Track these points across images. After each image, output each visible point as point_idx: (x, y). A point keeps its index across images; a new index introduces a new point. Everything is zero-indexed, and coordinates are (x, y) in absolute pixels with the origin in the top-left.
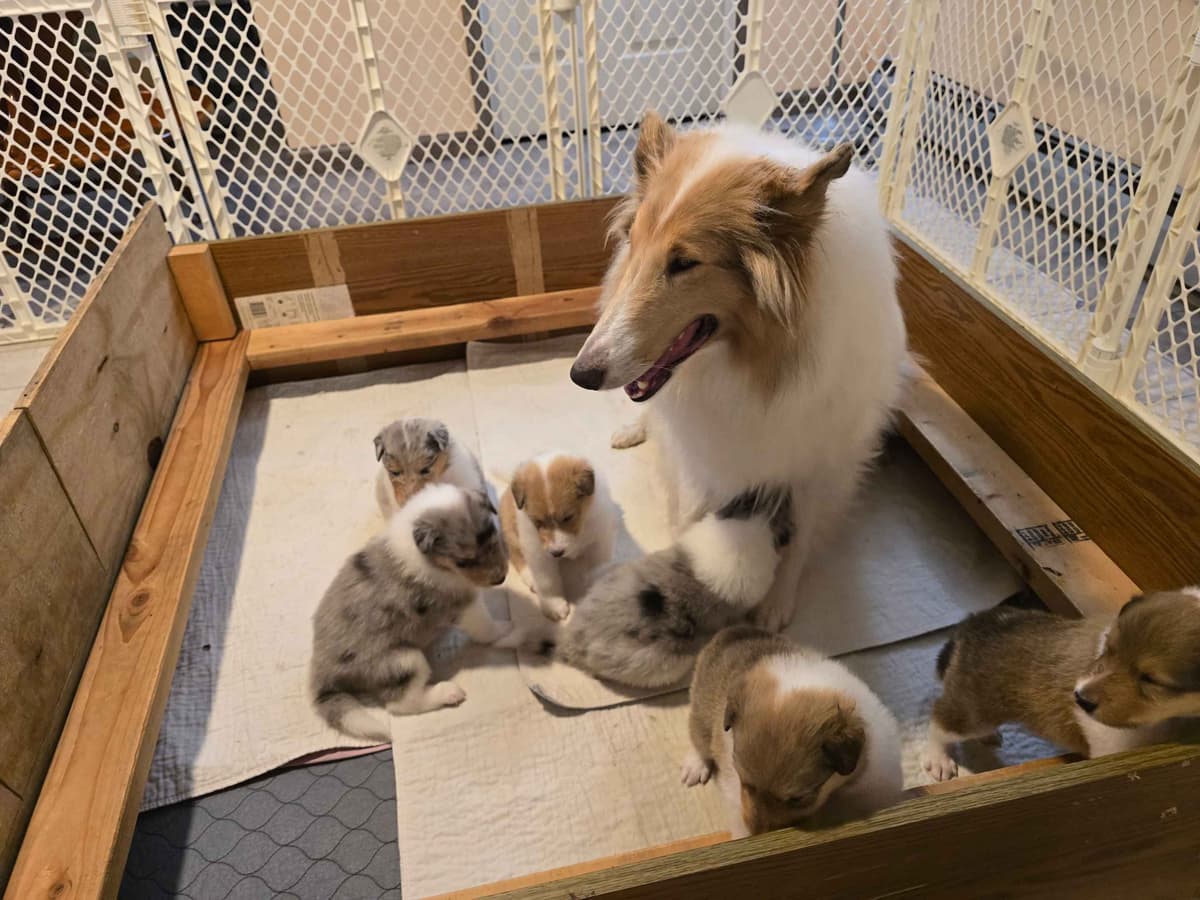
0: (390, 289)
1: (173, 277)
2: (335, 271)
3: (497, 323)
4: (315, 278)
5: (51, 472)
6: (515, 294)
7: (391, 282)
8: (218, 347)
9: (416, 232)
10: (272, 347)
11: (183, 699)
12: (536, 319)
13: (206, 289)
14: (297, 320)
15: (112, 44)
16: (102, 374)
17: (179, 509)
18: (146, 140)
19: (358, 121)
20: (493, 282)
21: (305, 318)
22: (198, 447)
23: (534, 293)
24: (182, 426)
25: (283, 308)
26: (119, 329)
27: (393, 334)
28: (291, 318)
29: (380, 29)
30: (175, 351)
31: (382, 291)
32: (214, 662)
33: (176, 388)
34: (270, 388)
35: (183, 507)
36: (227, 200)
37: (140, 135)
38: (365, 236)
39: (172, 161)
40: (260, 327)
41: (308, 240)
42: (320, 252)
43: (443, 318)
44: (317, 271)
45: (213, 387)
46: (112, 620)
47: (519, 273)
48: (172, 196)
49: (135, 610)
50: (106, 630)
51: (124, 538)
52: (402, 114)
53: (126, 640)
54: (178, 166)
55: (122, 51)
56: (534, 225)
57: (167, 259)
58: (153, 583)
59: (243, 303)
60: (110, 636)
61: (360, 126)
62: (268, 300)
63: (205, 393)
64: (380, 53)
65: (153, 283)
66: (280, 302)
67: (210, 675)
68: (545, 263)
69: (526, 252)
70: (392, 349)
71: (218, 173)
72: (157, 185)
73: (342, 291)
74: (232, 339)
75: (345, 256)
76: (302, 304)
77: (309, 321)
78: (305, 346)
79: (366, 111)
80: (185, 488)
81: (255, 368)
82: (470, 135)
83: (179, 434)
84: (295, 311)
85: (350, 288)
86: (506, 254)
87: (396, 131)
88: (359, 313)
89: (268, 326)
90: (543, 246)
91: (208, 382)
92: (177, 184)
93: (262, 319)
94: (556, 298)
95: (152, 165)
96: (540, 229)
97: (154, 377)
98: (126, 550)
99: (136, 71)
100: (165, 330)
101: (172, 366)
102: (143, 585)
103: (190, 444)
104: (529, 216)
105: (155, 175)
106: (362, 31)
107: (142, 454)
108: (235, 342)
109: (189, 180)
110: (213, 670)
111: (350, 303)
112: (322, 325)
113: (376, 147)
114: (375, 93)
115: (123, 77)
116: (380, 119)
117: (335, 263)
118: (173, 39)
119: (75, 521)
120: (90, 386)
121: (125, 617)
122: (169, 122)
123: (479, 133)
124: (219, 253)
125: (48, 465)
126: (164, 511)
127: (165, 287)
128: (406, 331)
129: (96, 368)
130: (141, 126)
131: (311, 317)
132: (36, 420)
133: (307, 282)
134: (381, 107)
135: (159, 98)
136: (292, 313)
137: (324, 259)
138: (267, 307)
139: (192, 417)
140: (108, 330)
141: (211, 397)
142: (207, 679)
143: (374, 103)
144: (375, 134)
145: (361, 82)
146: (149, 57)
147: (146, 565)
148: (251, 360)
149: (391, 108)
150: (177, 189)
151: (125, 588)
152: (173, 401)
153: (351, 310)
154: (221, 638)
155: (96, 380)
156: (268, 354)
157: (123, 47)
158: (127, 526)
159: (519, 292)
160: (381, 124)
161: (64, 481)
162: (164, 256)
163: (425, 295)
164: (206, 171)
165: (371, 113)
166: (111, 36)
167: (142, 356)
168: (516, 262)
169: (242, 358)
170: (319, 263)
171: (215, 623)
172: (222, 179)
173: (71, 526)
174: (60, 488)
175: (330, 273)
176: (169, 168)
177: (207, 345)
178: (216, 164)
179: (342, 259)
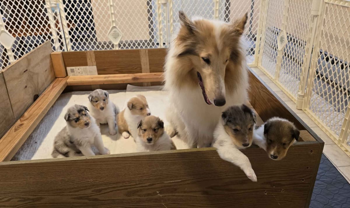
0: (107, 68)
1: (51, 59)
2: (93, 62)
3: (135, 79)
4: (88, 63)
5: (6, 89)
6: (141, 72)
7: (108, 66)
8: (60, 79)
9: (115, 53)
10: (74, 80)
11: (27, 153)
12: (146, 78)
13: (59, 63)
14: (82, 74)
15: (48, 5)
16: (25, 73)
17: (38, 109)
18: (53, 29)
19: (108, 28)
20: (136, 69)
21: (84, 74)
22: (47, 98)
23: (147, 73)
24: (45, 93)
25: (79, 71)
26: (32, 65)
27: (106, 79)
28: (81, 74)
29: (116, 6)
30: (48, 77)
31: (105, 69)
32: (37, 147)
33: (46, 85)
34: (73, 92)
35: (39, 109)
36: (72, 46)
37: (52, 28)
38: (102, 53)
39: (59, 35)
40: (73, 75)
41: (87, 53)
42: (90, 57)
43: (120, 77)
44: (89, 61)
45: (55, 87)
46: (13, 128)
47: (143, 67)
48: (58, 44)
49: (19, 127)
50: (11, 130)
51: (22, 113)
52: (120, 27)
53: (15, 132)
54: (61, 37)
55: (51, 7)
56: (147, 54)
57: (50, 55)
58: (25, 122)
59: (69, 69)
60: (11, 131)
61: (108, 30)
62: (75, 68)
63: (53, 87)
64: (115, 12)
65: (45, 58)
66: (78, 69)
67: (36, 149)
68: (150, 64)
69: (145, 61)
70: (105, 83)
71: (71, 39)
72: (54, 41)
73: (95, 68)
74: (64, 77)
75: (96, 58)
76: (84, 71)
77: (85, 75)
78: (82, 80)
79: (111, 26)
80: (41, 105)
81: (69, 85)
82: (148, 41)
83: (43, 95)
84: (82, 72)
85: (97, 67)
86: (140, 61)
87: (118, 31)
88: (99, 74)
89: (75, 75)
90: (150, 60)
91: (55, 85)
92: (60, 41)
93: (73, 73)
94: (152, 74)
95: (54, 36)
96: (149, 55)
97: (40, 81)
98: (21, 115)
99: (53, 12)
100: (46, 71)
101: (46, 80)
102: (23, 122)
103: (45, 97)
104: (146, 51)
105: (54, 38)
106: (111, 6)
107: (32, 97)
108: (65, 78)
109: (63, 40)
110: (37, 148)
111: (96, 71)
112: (89, 76)
113: (112, 35)
114: (113, 21)
115: (50, 13)
116: (114, 28)
117: (94, 60)
118: (63, 5)
119: (9, 102)
120: (21, 74)
121: (16, 128)
122: (60, 26)
123: (151, 40)
124: (65, 55)
125: (5, 87)
126: (33, 109)
127: (48, 61)
128: (110, 79)
129: (23, 71)
130: (53, 26)
131: (86, 74)
132: (4, 75)
133: (86, 64)
134: (114, 25)
135: (58, 19)
136: (81, 73)
137: (91, 59)
138: (75, 70)
139: (48, 92)
140: (29, 64)
141: (54, 88)
142: (34, 150)
143: (113, 24)
144: (112, 32)
145: (110, 18)
146: (57, 9)
147: (25, 119)
148: (68, 83)
149: (117, 25)
150: (60, 42)
151: (19, 122)
152: (44, 88)
153: (96, 73)
154: (41, 141)
155: (23, 74)
156: (73, 82)
157: (51, 6)
158: (23, 111)
159: (143, 72)
160: (114, 29)
161: (9, 92)
162: (50, 53)
163: (117, 71)
164: (67, 38)
165: (112, 26)
166: (48, 3)
167: (37, 74)
168: (142, 64)
169: (65, 81)
170: (89, 59)
171: (41, 139)
172: (71, 40)
173: (8, 103)
174: (7, 93)
175: (92, 62)
176: (58, 37)
177: (58, 78)
178: (70, 37)
179: (96, 60)
